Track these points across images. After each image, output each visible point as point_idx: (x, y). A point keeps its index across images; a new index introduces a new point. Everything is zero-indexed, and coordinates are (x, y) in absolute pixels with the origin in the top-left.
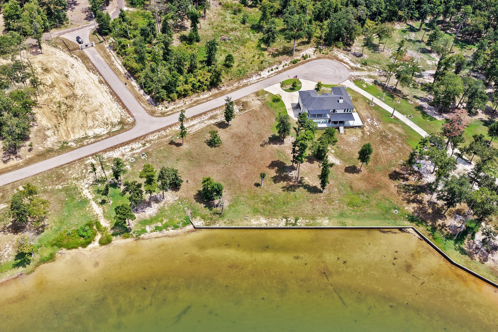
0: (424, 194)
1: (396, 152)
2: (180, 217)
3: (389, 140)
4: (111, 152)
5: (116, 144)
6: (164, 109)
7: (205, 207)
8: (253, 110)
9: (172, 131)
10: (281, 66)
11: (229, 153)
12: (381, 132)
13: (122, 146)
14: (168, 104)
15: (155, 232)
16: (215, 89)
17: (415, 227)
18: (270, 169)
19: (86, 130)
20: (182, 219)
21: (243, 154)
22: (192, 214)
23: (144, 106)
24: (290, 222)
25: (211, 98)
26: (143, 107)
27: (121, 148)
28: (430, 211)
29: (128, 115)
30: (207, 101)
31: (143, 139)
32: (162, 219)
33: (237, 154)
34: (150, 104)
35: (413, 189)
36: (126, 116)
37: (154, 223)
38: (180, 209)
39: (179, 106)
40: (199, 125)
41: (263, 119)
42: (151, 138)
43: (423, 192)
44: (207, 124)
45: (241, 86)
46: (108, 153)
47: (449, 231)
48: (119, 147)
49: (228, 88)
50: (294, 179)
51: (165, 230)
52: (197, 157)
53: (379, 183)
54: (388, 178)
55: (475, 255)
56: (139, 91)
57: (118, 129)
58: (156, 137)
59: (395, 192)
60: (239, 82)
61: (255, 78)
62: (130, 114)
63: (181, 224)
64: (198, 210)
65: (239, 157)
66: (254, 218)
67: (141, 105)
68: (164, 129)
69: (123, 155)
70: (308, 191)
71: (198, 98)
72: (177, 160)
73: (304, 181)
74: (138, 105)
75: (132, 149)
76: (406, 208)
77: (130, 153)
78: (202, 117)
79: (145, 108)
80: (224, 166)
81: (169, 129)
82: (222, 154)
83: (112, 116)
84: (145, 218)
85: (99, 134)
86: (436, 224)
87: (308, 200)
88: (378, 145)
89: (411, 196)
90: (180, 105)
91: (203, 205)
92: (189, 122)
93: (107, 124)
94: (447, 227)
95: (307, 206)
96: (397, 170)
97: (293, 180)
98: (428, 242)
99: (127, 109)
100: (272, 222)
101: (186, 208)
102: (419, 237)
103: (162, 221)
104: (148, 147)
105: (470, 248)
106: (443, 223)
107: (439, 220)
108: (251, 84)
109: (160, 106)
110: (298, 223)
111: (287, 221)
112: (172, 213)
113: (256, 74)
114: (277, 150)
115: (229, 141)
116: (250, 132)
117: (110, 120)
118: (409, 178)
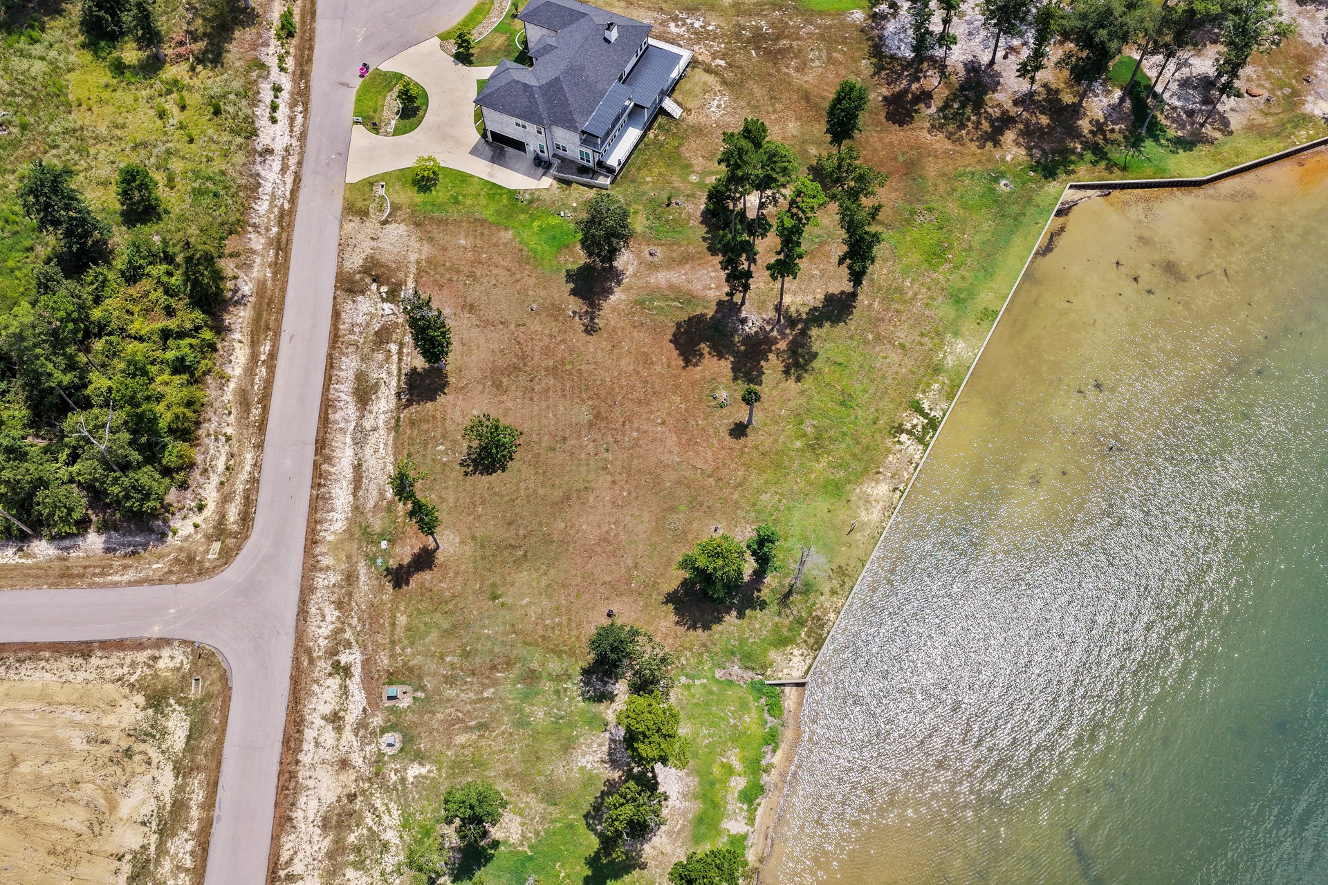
0: (990, 95)
1: (828, 53)
2: (744, 707)
3: (778, 38)
4: (303, 799)
5: (275, 768)
6: (198, 519)
7: (741, 615)
8: (418, 263)
9: (336, 547)
10: (272, 73)
11: (560, 434)
12: (738, 36)
13: (299, 750)
14: (189, 494)
15: (756, 809)
16: (229, 312)
17: (1072, 180)
18: (696, 365)
19: (95, 847)
20: (753, 704)
21: (590, 398)
22: (749, 664)
23: (130, 575)
24: (919, 428)
25: (266, 348)
26: (130, 584)
27: (305, 758)
28: (1044, 120)
29: (142, 657)
30: (271, 369)
31: (312, 661)
32: (723, 765)
33: (583, 414)
34: (133, 553)
35: (963, 106)
36: (133, 665)
37: (724, 798)
38: (710, 692)
39: (221, 465)
40: (368, 451)
41: (480, 263)
42: (326, 630)
43: (986, 94)
44: (381, 423)
45: (275, 229)
46: (298, 814)
47: (1117, 127)
48: (297, 762)
49: (255, 273)
50: (772, 330)
51: (765, 775)
52: (522, 532)
53: (901, 159)
54: (898, 128)
55: (1203, 130)
56: (28, 556)
57: (187, 725)
58: (331, 614)
59: (949, 146)
60: (255, 226)
61: (271, 174)
62: (139, 646)
63: (769, 719)
64: (742, 641)
65: (597, 416)
66: (859, 507)
67: (116, 585)
68: (311, 566)
69: (344, 764)
70: (833, 322)
71: (232, 385)
72: (494, 597)
73: (792, 309)
74: (113, 594)
75: (335, 719)
76: (1009, 158)
77: (348, 734)
78: (336, 422)
79: (148, 581)
80: (609, 478)
81: (322, 554)
82: (550, 454)
83: (94, 716)
84: (690, 816)
85: (161, 808)
86: (1085, 136)
87: (866, 342)
88: (778, 71)
89: (979, 123)
90: (223, 459)
91: (731, 619)
92: (330, 473)
93: (128, 753)
94: (1105, 123)
95: (885, 358)
96: (885, 91)
97: (775, 333)
98: (1123, 187)
99: (102, 642)
100: (894, 470)
101: (719, 674)
102: (1099, 193)
103: (729, 771)
104: (365, 663)
105: (1184, 127)
106: (1090, 122)
107: (1080, 122)
108: (293, 201)
109: (175, 523)
110: (933, 414)
111: (910, 433)
112: (713, 724)
113: (259, 159)
114: (636, 303)
115: (509, 404)
116: (512, 327)
117: (114, 736)
118: (928, 88)
